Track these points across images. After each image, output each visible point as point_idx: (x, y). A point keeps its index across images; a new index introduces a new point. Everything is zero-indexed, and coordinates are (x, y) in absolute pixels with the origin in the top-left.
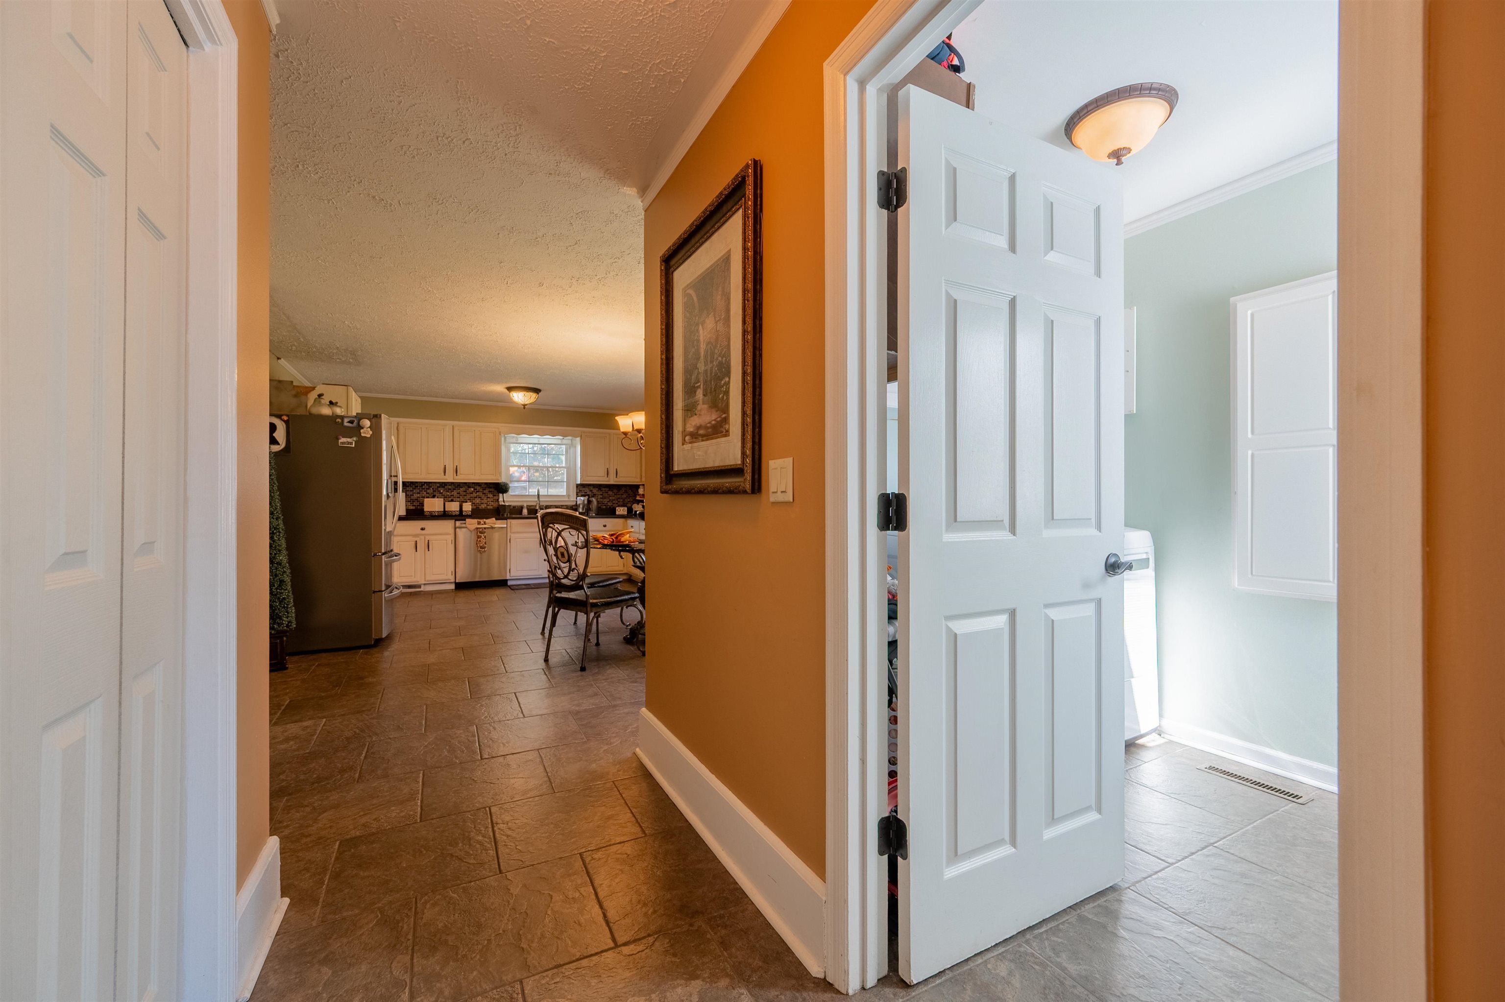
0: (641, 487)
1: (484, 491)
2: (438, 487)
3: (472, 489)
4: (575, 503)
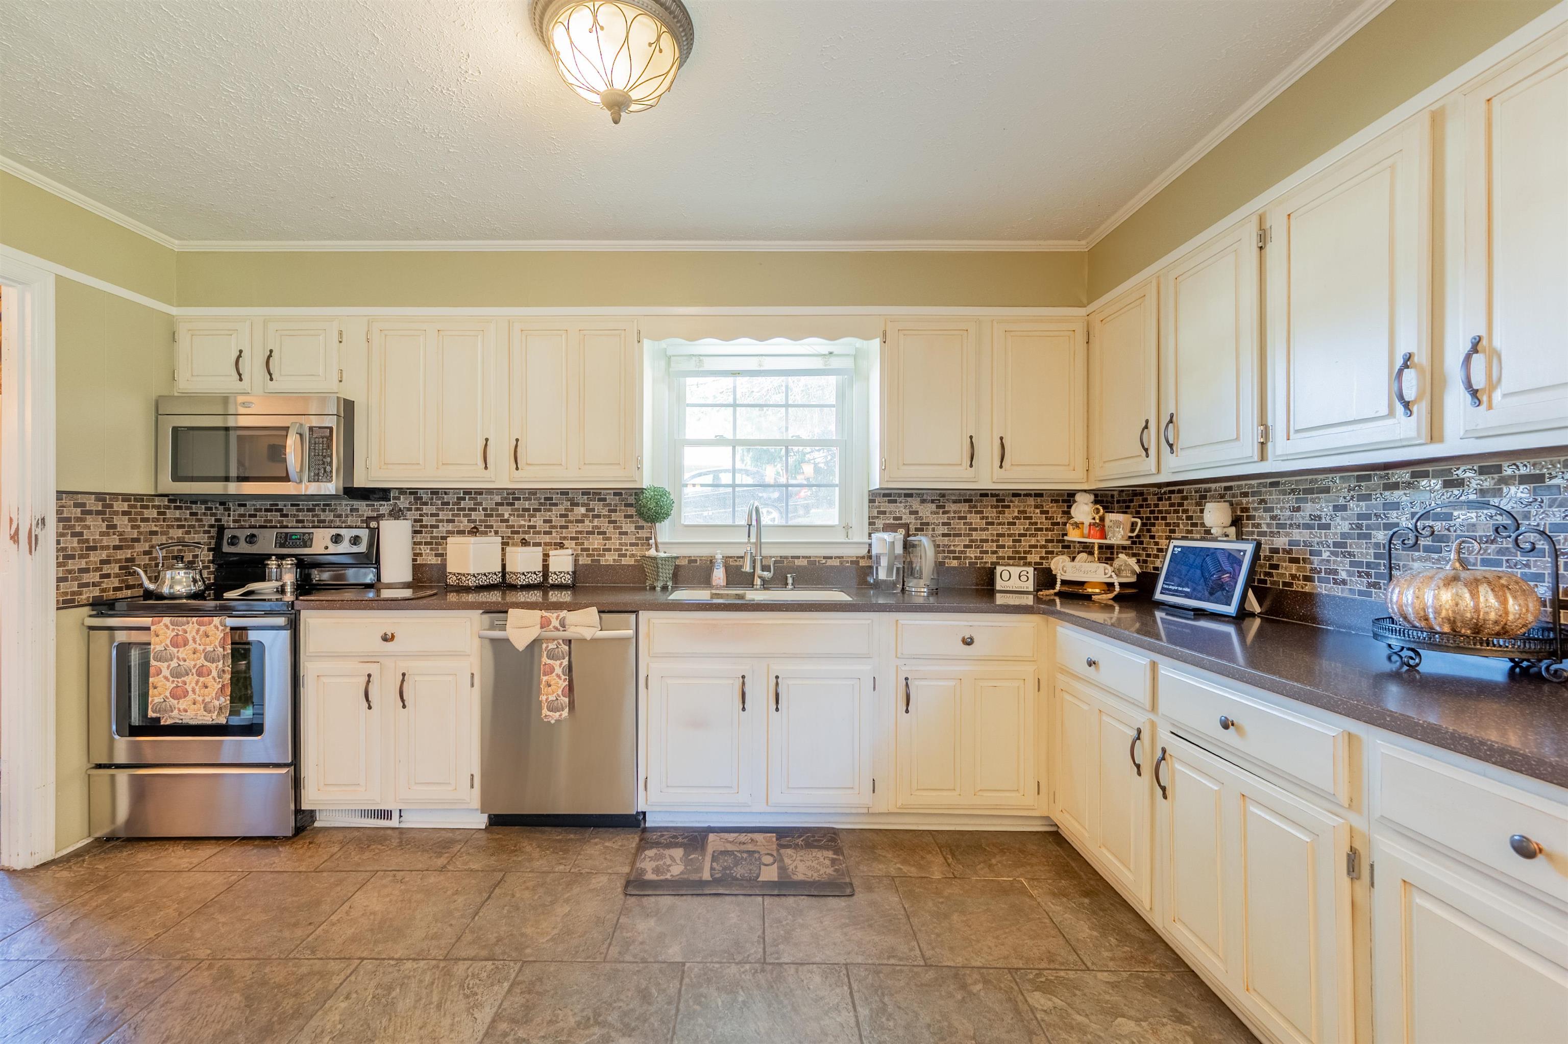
0: (1078, 497)
1: (614, 516)
2: (497, 504)
3: (583, 510)
4: (864, 551)
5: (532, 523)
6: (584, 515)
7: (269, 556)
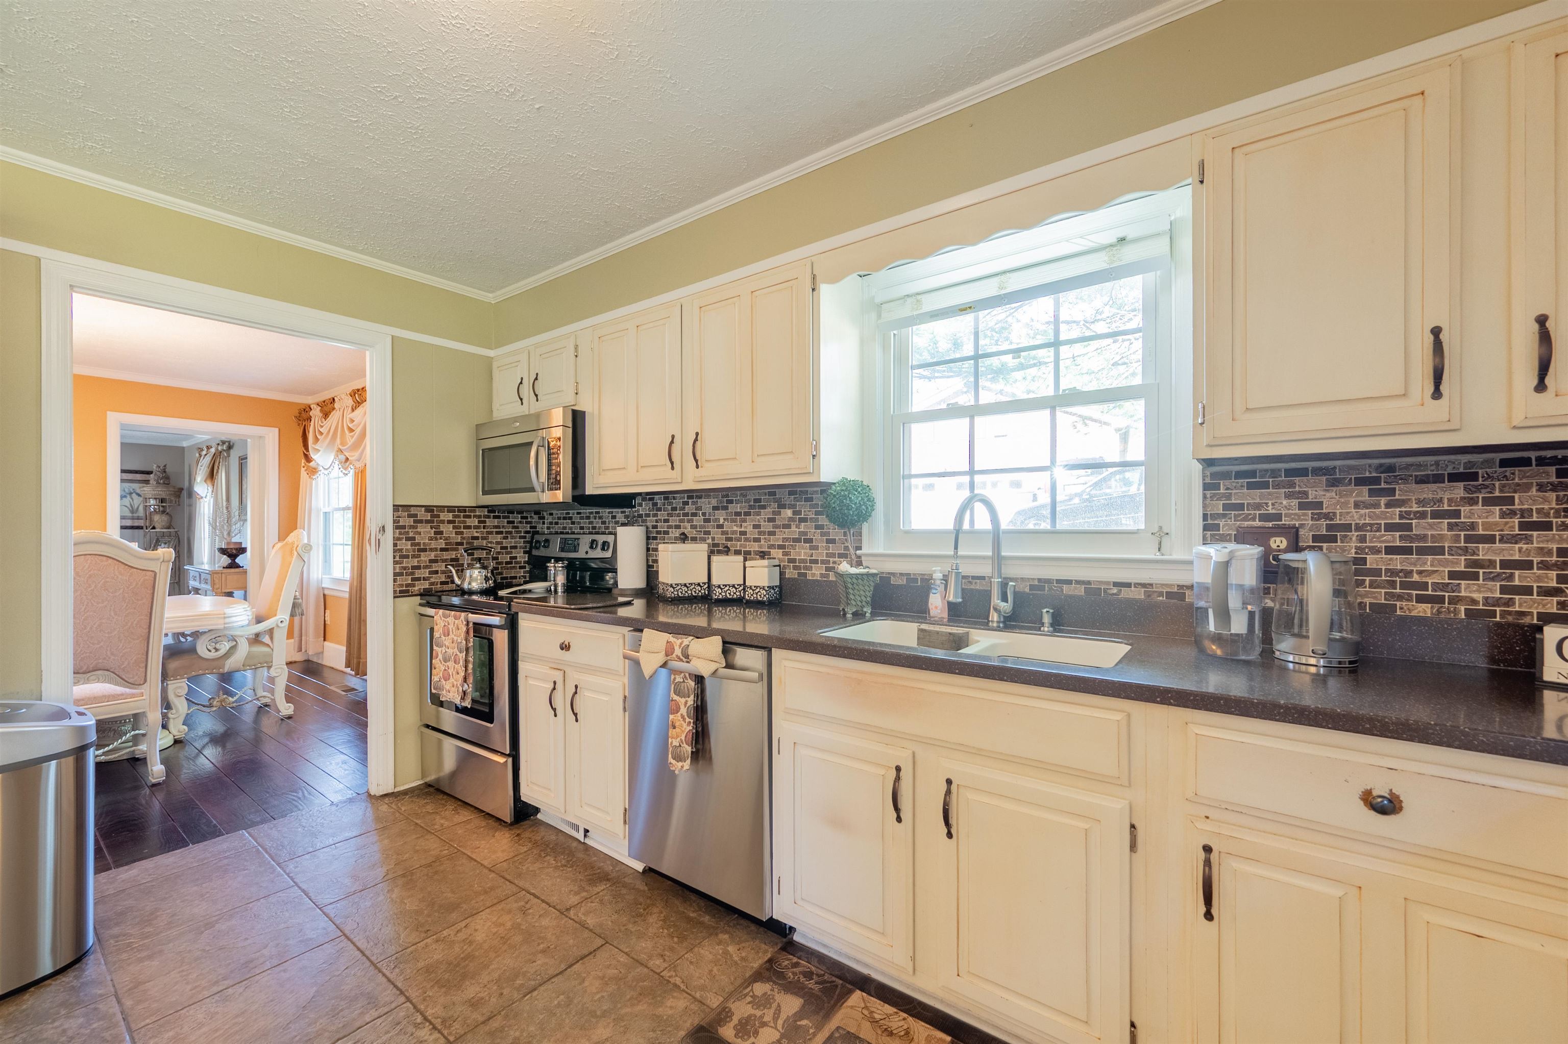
2: (714, 508)
5: (743, 529)
6: (790, 519)
7: (548, 559)
